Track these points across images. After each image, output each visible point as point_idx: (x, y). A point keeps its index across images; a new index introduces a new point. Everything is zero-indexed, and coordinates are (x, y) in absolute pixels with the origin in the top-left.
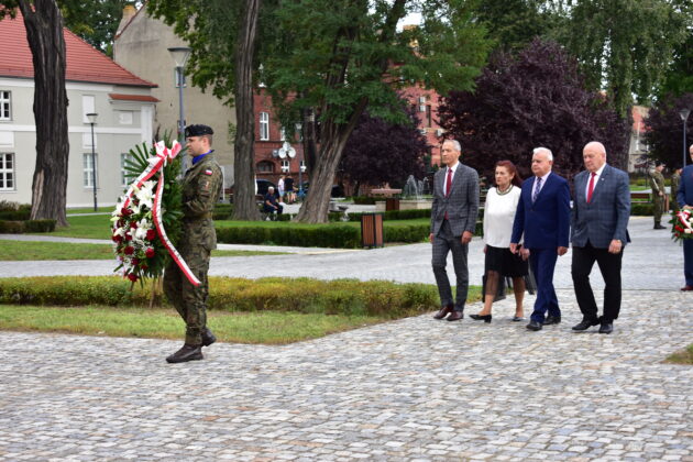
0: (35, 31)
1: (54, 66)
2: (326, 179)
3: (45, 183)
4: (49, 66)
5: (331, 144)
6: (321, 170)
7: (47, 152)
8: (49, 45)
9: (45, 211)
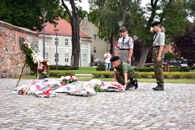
0: (73, 21)
1: (77, 29)
2: (144, 58)
3: (74, 58)
4: (76, 30)
5: (146, 49)
6: (143, 56)
7: (75, 50)
8: (76, 25)
9: (74, 65)
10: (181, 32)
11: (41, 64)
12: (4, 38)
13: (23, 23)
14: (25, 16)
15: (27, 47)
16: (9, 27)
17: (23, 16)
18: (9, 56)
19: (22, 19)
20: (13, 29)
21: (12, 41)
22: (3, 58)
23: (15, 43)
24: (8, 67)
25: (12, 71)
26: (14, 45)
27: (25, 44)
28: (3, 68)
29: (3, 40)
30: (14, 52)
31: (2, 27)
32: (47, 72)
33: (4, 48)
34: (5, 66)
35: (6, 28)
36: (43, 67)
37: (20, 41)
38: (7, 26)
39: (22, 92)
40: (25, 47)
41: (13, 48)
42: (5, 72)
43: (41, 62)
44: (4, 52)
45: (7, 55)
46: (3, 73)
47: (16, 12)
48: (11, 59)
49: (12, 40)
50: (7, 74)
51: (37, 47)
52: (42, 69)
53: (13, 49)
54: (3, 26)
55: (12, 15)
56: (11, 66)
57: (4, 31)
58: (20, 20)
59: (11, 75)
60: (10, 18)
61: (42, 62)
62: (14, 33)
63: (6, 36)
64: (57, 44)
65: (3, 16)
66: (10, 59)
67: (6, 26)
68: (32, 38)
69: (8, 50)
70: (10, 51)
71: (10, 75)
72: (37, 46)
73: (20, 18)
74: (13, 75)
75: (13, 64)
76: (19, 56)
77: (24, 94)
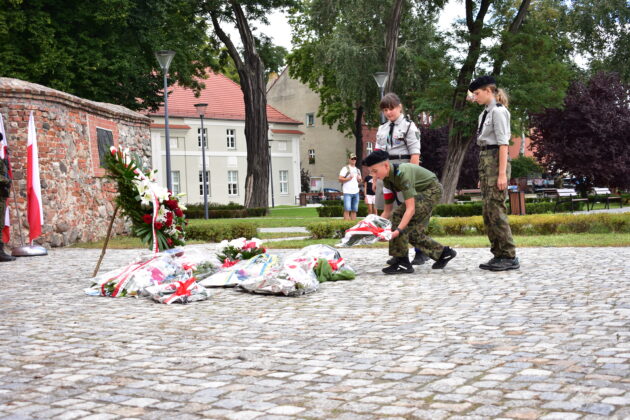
0: (246, 78)
1: (259, 101)
2: (453, 176)
3: (254, 183)
4: (256, 102)
5: (456, 151)
6: (449, 170)
7: (255, 162)
8: (255, 87)
9: (255, 203)
10: (555, 99)
11: (163, 206)
12: (54, 134)
13: (106, 90)
14: (111, 67)
15: (120, 162)
16: (67, 103)
17: (106, 68)
18: (70, 186)
19: (104, 76)
20: (80, 109)
21: (76, 143)
22: (54, 192)
23: (86, 149)
24: (70, 217)
25: (79, 227)
26: (82, 152)
27: (114, 151)
28: (55, 219)
29: (52, 140)
30: (85, 174)
31: (49, 104)
32: (178, 228)
33: (57, 164)
34: (61, 213)
35: (60, 106)
36: (169, 216)
37: (99, 142)
38: (61, 101)
39: (110, 290)
40: (115, 162)
41: (79, 163)
42: (59, 230)
43: (161, 201)
44: (57, 174)
45: (65, 183)
46: (55, 234)
47: (86, 59)
48: (78, 193)
49: (77, 138)
50: (68, 237)
51: (148, 157)
52: (165, 220)
53: (82, 166)
54: (52, 102)
55: (73, 68)
56: (77, 212)
57: (53, 116)
58: (97, 80)
59: (78, 239)
60: (69, 77)
61: (165, 203)
62: (83, 120)
63: (59, 128)
64: (204, 144)
65: (50, 71)
66: (73, 194)
67: (58, 100)
68: (133, 131)
69: (68, 167)
70: (72, 172)
71: (75, 237)
72: (148, 153)
73: (96, 76)
74: (84, 239)
75: (82, 207)
76: (98, 184)
77: (118, 294)
